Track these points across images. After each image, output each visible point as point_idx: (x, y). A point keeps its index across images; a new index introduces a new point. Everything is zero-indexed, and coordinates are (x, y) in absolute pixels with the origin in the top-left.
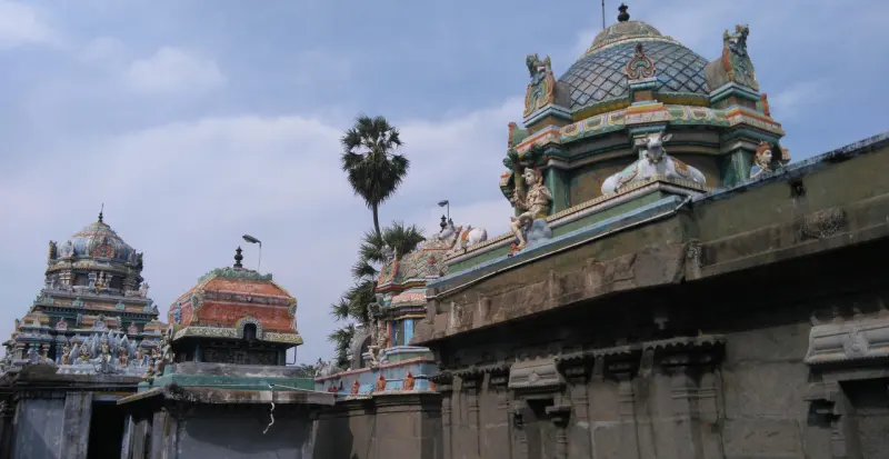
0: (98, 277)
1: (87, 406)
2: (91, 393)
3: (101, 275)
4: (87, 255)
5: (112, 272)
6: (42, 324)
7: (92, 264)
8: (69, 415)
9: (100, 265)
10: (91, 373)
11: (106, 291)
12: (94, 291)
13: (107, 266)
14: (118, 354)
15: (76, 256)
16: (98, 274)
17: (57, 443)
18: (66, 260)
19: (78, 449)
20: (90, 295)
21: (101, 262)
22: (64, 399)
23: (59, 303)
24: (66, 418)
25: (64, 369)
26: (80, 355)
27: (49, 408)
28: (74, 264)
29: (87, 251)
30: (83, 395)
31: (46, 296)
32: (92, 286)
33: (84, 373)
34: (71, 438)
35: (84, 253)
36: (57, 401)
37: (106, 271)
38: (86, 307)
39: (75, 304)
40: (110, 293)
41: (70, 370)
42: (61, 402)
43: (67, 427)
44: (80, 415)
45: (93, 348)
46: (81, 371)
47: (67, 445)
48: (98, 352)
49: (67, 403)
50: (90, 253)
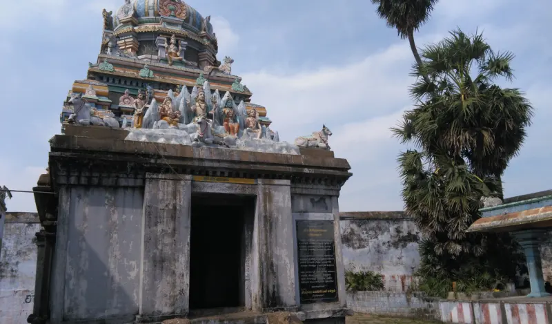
0: (169, 43)
1: (184, 201)
2: (188, 177)
3: (172, 41)
4: (152, 17)
5: (186, 38)
6: (98, 94)
7: (158, 26)
8: (153, 218)
9: (170, 28)
10: (185, 142)
11: (180, 62)
12: (166, 61)
13: (178, 29)
14: (221, 118)
15: (137, 18)
16: (169, 40)
17: (133, 274)
18: (126, 23)
19: (174, 285)
20: (161, 65)
21: (170, 23)
22: (142, 189)
23: (120, 71)
24: (148, 225)
25: (137, 134)
26: (163, 116)
27: (114, 205)
28: (136, 28)
29: (151, 12)
30: (176, 181)
31: (102, 61)
32: (162, 54)
33: (173, 142)
34: (159, 263)
35: (147, 14)
36: (129, 192)
37: (178, 36)
38: (158, 78)
39: (143, 73)
40: (186, 65)
41: (149, 136)
42: (137, 193)
43: (151, 241)
44: (174, 218)
45: (181, 107)
46: (168, 139)
47: (154, 277)
48: (191, 115)
49: (147, 196)
50: (157, 14)
